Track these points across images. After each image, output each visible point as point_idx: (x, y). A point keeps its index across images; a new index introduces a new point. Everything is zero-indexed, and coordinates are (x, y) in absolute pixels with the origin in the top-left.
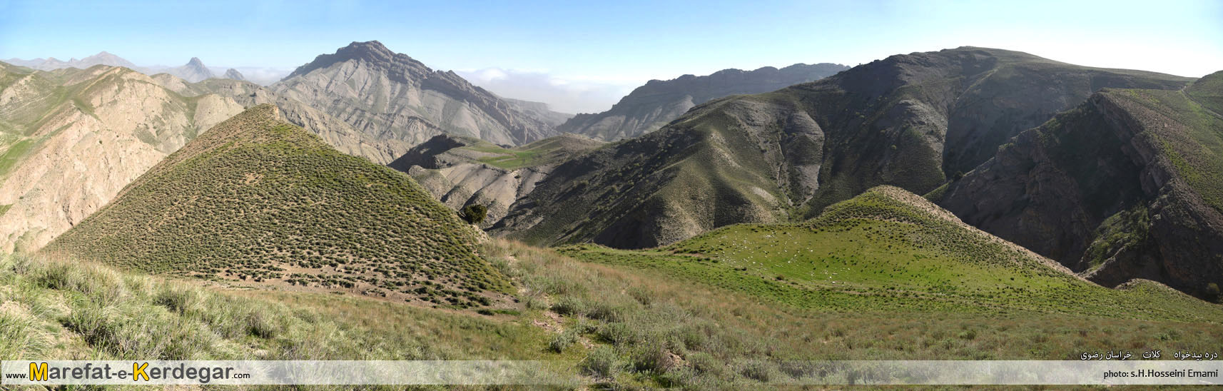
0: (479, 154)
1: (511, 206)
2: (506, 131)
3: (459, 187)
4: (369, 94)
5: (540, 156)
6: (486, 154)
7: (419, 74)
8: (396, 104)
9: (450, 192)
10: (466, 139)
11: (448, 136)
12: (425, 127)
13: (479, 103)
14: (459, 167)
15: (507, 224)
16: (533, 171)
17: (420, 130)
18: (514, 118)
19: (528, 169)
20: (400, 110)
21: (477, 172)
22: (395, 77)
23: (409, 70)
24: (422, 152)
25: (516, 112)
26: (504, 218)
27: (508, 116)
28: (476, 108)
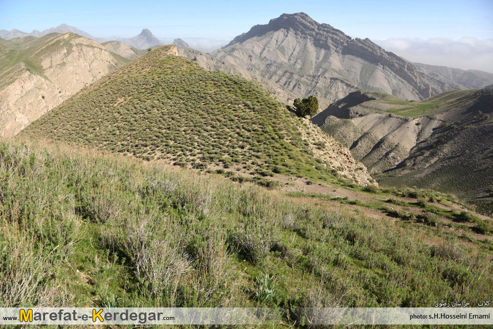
0: (387, 106)
1: (411, 149)
2: (414, 90)
3: (368, 133)
4: (297, 59)
5: (437, 107)
6: (393, 106)
7: (340, 42)
8: (320, 67)
9: (360, 138)
10: (376, 94)
11: (362, 93)
12: (345, 87)
13: (391, 66)
14: (369, 116)
15: (408, 164)
16: (431, 119)
17: (341, 89)
18: (420, 79)
19: (427, 117)
20: (324, 73)
21: (383, 120)
22: (319, 44)
23: (332, 38)
24: (340, 107)
25: (422, 74)
26: (405, 160)
27: (416, 77)
28: (388, 70)
